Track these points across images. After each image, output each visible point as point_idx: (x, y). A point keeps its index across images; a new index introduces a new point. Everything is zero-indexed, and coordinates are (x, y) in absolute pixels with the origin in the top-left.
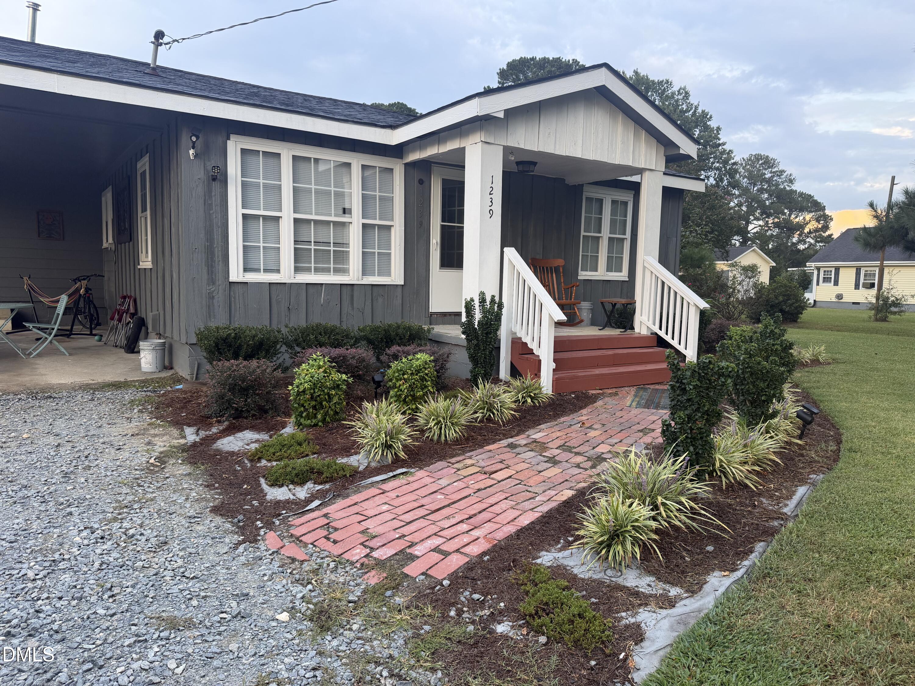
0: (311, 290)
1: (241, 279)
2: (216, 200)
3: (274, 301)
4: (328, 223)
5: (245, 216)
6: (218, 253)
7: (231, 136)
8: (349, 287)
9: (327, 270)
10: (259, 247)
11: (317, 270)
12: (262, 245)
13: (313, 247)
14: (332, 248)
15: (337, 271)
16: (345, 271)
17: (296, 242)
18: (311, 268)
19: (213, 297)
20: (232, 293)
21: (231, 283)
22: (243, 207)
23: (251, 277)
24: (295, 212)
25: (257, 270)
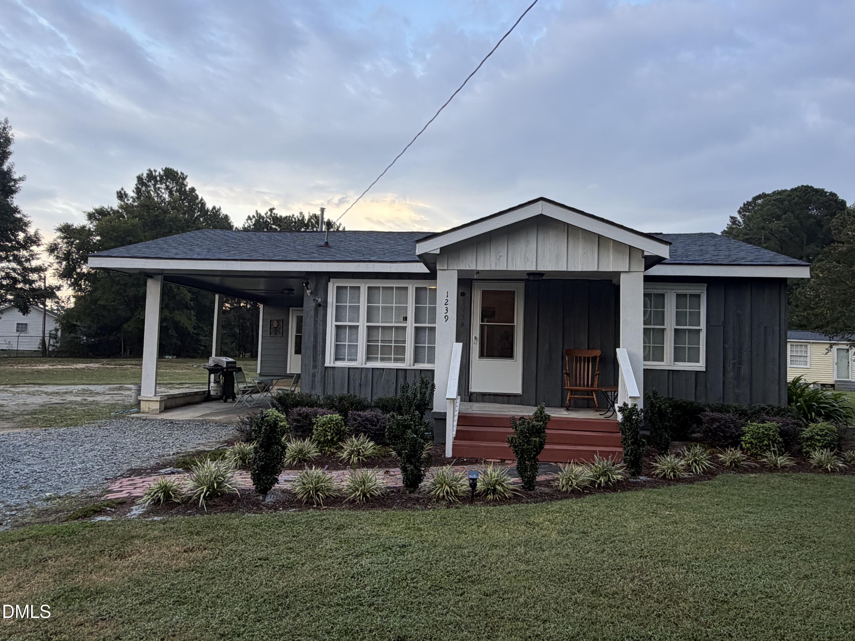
0: (376, 373)
1: (332, 365)
2: (320, 317)
3: (351, 378)
4: (391, 328)
5: (337, 327)
6: (319, 349)
7: (331, 279)
8: (403, 371)
9: (389, 359)
10: (345, 345)
11: (382, 359)
12: (347, 343)
13: (380, 344)
14: (393, 344)
15: (396, 360)
16: (403, 360)
17: (368, 341)
18: (378, 357)
19: (315, 376)
20: (326, 373)
21: (326, 367)
22: (336, 321)
23: (339, 364)
24: (368, 321)
25: (343, 359)
